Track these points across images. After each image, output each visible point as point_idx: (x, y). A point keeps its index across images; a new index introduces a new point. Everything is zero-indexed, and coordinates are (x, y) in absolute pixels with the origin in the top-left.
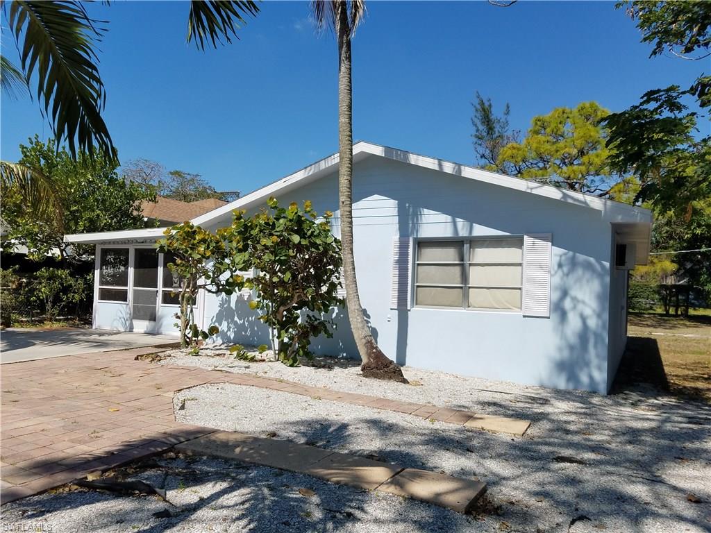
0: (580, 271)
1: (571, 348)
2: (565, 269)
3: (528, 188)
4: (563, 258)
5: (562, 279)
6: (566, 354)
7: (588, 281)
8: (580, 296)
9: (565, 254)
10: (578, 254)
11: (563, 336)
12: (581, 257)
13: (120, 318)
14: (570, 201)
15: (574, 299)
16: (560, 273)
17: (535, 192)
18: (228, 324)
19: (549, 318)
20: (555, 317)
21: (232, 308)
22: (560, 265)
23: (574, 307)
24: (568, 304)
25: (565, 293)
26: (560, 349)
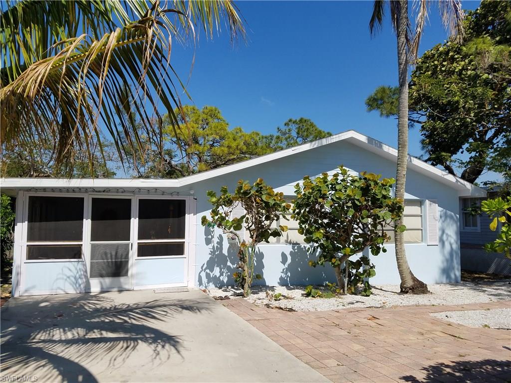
0: (448, 220)
1: (447, 261)
2: (443, 218)
3: (442, 174)
4: (442, 213)
5: (442, 224)
6: (445, 264)
7: (452, 225)
8: (449, 233)
9: (442, 211)
10: (447, 211)
11: (444, 255)
12: (449, 212)
13: (69, 277)
14: (459, 183)
15: (447, 234)
16: (441, 221)
17: (445, 177)
18: (221, 269)
19: (437, 245)
20: (440, 245)
21: (224, 254)
22: (441, 217)
23: (447, 239)
24: (445, 238)
25: (443, 232)
26: (443, 262)
